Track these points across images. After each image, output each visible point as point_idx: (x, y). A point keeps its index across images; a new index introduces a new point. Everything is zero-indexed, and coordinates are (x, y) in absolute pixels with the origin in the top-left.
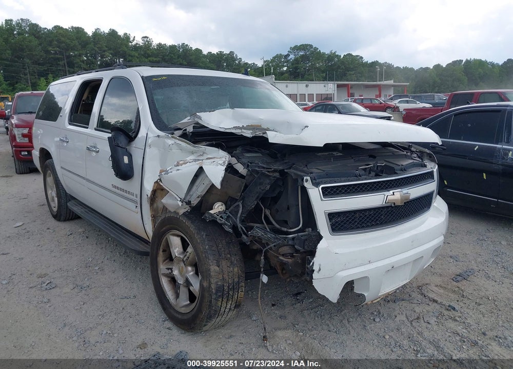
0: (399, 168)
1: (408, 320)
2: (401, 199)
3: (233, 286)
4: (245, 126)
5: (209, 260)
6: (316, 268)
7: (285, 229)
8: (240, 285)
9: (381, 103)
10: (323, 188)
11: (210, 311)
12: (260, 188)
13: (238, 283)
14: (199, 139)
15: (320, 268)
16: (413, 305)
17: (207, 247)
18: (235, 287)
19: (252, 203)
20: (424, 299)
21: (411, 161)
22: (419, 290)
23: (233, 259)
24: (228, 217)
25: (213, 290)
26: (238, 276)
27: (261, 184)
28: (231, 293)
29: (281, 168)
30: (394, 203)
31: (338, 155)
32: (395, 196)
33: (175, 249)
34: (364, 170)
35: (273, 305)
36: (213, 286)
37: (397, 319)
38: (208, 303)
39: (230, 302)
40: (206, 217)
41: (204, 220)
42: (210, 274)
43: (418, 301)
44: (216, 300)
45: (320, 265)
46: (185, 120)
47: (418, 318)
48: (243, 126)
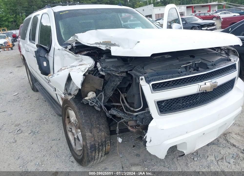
0: (211, 63)
1: (216, 160)
2: (211, 87)
3: (102, 144)
4: (101, 42)
5: (85, 129)
6: (148, 140)
7: (132, 109)
8: (107, 142)
9: (210, 15)
10: (153, 85)
11: (88, 159)
12: (114, 84)
13: (105, 141)
14: (82, 50)
15: (151, 140)
16: (220, 148)
17: (84, 121)
18: (103, 144)
19: (110, 93)
20: (227, 144)
21: (220, 58)
22: (224, 137)
23: (101, 127)
24: (97, 101)
25: (89, 147)
26: (105, 137)
27: (114, 81)
28: (101, 148)
29: (126, 70)
30: (206, 91)
31: (168, 57)
32: (207, 85)
33: (72, 118)
34: (186, 67)
35: (134, 146)
36: (88, 145)
37: (209, 159)
38: (87, 154)
39: (101, 153)
40: (83, 102)
41: (83, 103)
42: (86, 138)
43: (223, 145)
44: (91, 152)
45: (151, 138)
46: (70, 39)
47: (222, 158)
48: (100, 42)
